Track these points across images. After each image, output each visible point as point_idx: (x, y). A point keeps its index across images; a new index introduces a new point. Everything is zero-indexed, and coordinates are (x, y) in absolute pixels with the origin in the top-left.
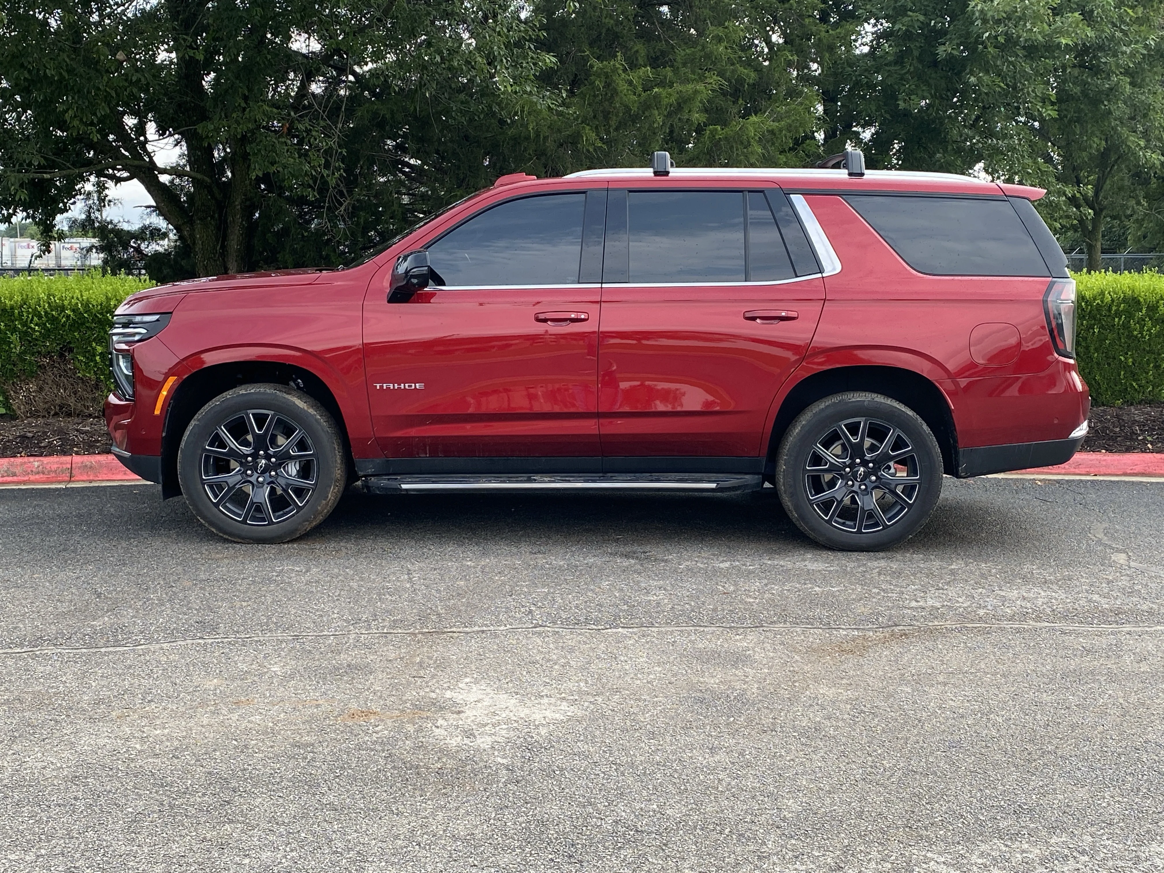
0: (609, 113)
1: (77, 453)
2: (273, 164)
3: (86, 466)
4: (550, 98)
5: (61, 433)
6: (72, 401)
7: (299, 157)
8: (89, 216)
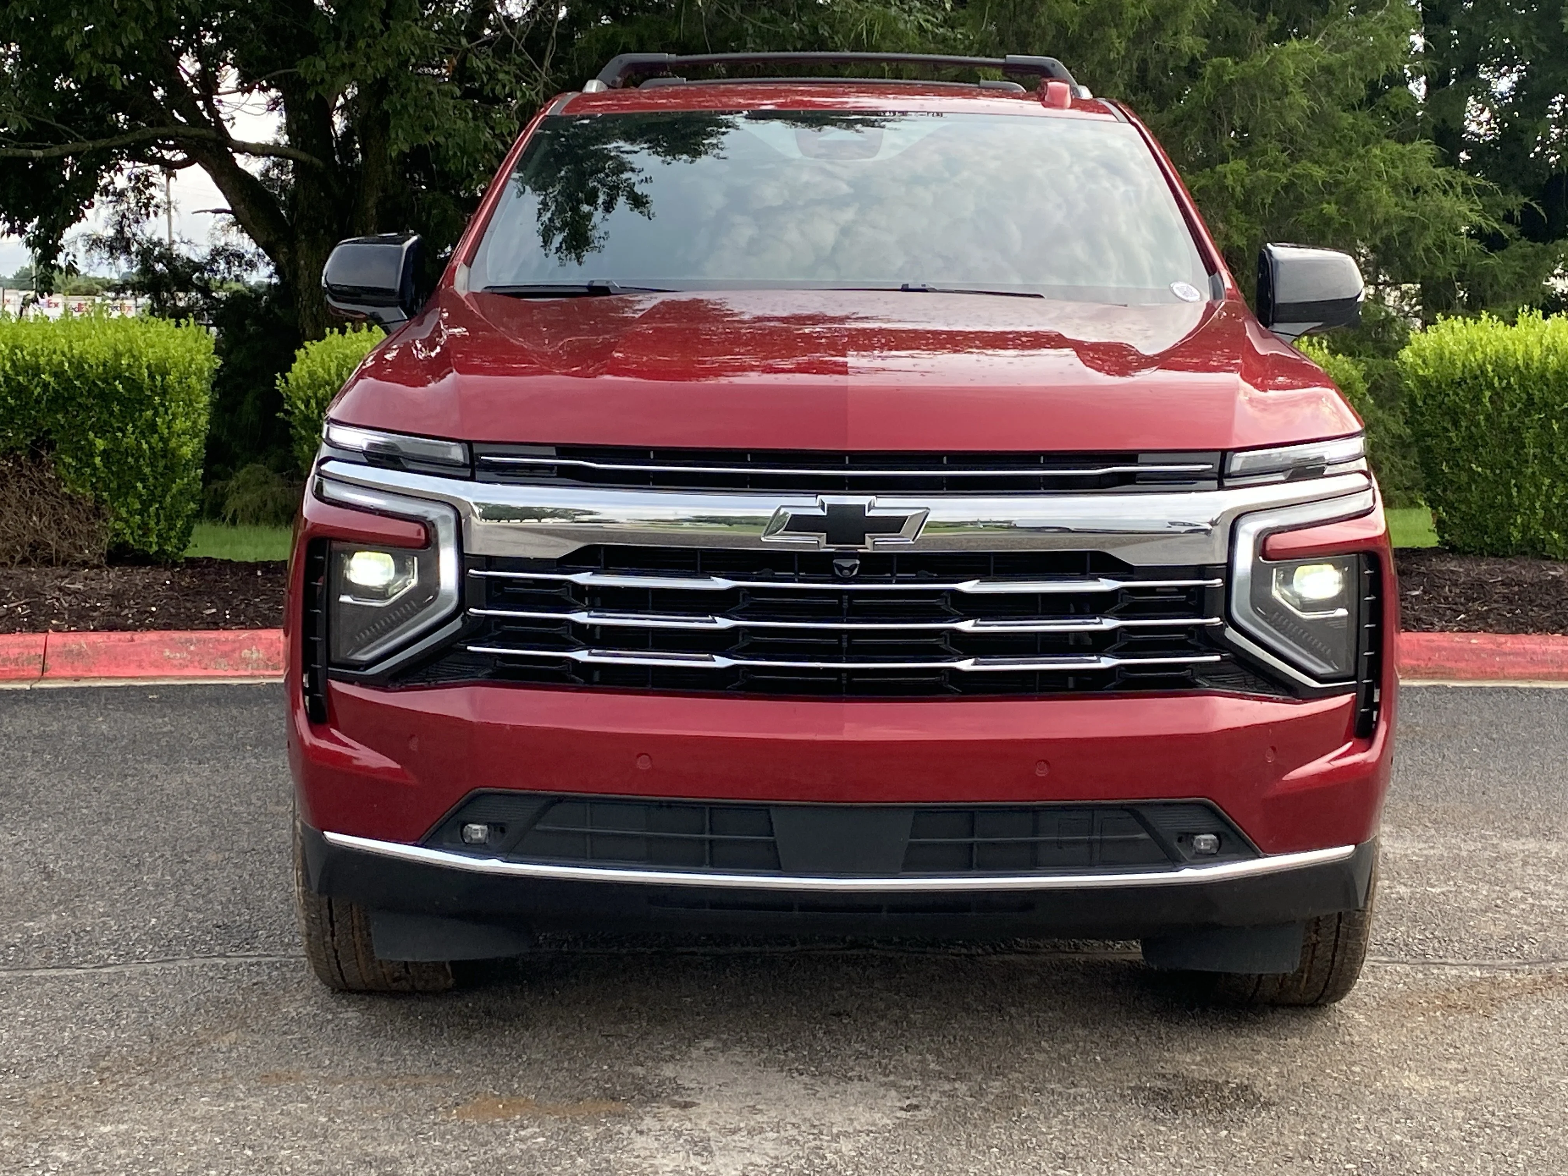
0: (1027, 34)
1: (57, 630)
2: (427, 130)
3: (72, 651)
4: (920, 10)
5: (32, 593)
6: (52, 538)
7: (475, 118)
8: (120, 231)
